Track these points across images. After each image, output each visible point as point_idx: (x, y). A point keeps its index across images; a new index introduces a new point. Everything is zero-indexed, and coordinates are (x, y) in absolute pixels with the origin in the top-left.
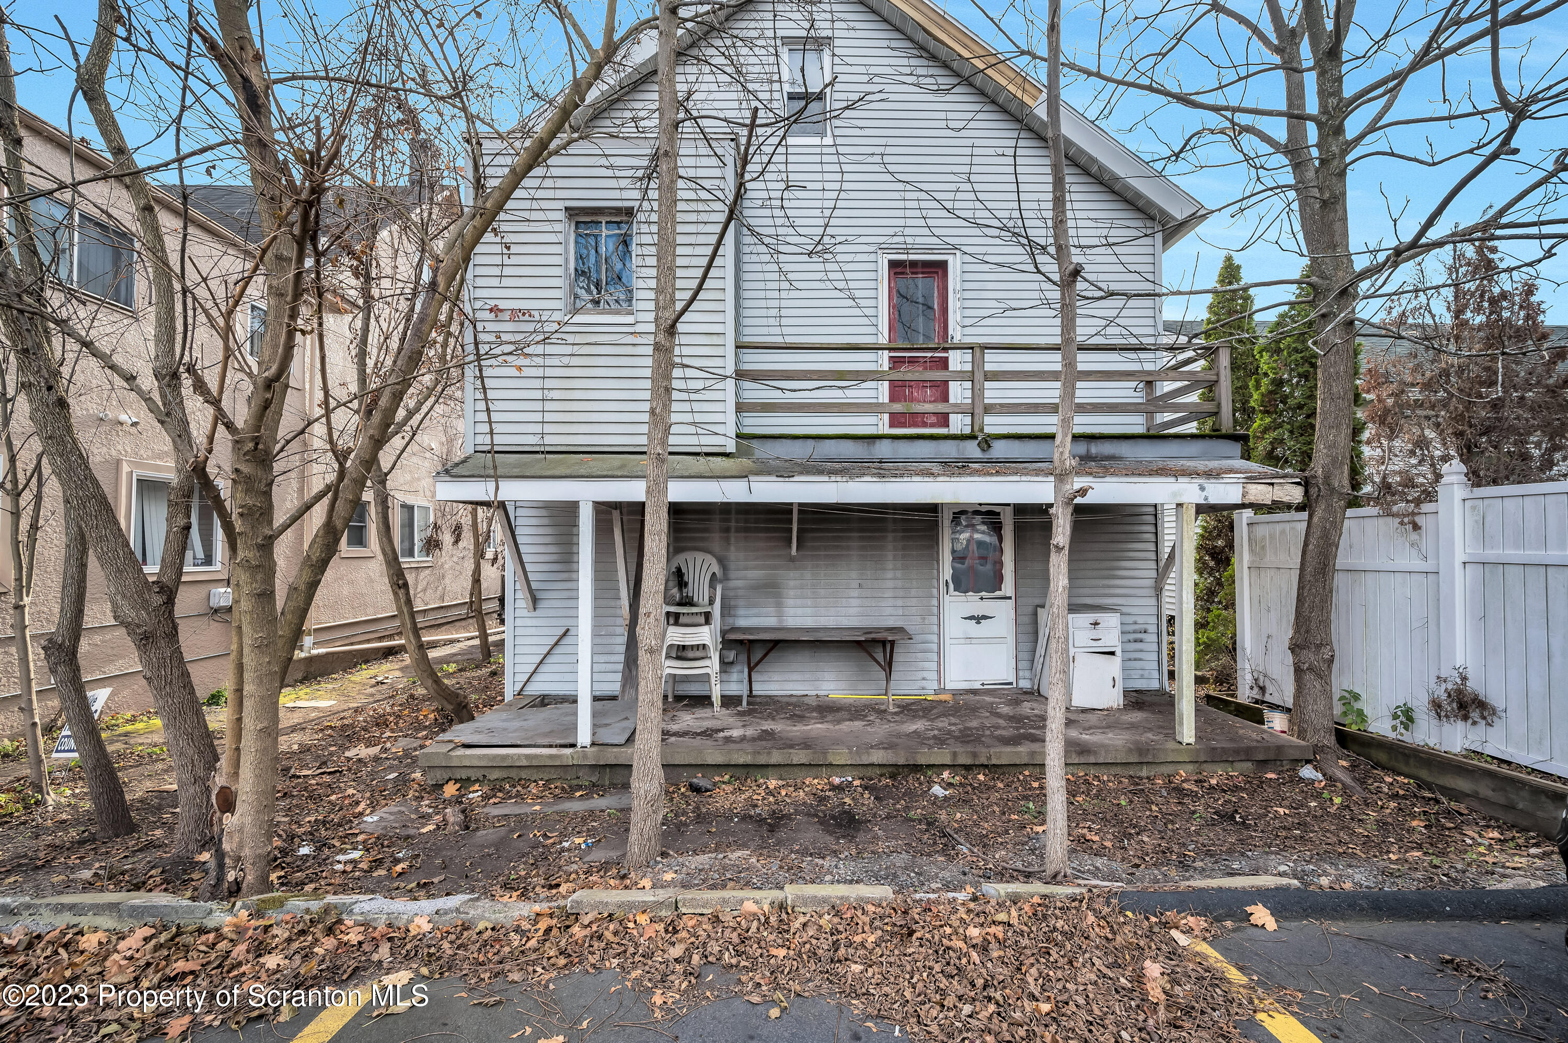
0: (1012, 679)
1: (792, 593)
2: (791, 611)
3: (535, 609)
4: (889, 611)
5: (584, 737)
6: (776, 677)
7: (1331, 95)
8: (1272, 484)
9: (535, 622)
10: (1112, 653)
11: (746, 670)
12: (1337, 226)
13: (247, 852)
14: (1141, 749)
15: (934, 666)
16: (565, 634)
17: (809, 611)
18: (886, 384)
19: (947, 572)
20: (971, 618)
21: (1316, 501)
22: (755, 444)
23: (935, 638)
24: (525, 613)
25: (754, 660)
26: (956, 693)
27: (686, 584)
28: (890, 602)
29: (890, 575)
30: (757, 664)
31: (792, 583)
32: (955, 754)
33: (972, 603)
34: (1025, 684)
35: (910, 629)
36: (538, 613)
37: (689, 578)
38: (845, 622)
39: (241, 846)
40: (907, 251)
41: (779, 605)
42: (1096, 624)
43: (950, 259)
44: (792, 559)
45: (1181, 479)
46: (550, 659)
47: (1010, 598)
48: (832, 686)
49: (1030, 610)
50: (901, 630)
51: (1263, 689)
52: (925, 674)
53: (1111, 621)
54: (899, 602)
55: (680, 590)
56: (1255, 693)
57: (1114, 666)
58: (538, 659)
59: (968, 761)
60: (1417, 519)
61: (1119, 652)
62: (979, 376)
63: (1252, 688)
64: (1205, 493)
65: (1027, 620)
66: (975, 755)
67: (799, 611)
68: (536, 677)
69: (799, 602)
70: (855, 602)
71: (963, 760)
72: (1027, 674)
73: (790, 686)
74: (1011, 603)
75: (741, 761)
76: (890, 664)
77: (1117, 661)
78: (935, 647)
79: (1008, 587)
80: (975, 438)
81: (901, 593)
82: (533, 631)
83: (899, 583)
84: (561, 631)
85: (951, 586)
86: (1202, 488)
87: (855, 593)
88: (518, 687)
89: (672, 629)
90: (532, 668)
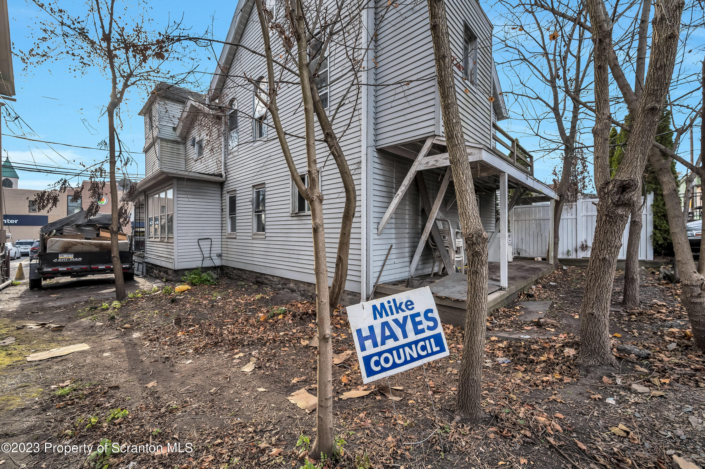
21: (562, 200)
24: (376, 237)
36: (382, 236)
68: (382, 274)
82: (379, 247)
88: (375, 281)
89: (457, 240)
90: (380, 269)
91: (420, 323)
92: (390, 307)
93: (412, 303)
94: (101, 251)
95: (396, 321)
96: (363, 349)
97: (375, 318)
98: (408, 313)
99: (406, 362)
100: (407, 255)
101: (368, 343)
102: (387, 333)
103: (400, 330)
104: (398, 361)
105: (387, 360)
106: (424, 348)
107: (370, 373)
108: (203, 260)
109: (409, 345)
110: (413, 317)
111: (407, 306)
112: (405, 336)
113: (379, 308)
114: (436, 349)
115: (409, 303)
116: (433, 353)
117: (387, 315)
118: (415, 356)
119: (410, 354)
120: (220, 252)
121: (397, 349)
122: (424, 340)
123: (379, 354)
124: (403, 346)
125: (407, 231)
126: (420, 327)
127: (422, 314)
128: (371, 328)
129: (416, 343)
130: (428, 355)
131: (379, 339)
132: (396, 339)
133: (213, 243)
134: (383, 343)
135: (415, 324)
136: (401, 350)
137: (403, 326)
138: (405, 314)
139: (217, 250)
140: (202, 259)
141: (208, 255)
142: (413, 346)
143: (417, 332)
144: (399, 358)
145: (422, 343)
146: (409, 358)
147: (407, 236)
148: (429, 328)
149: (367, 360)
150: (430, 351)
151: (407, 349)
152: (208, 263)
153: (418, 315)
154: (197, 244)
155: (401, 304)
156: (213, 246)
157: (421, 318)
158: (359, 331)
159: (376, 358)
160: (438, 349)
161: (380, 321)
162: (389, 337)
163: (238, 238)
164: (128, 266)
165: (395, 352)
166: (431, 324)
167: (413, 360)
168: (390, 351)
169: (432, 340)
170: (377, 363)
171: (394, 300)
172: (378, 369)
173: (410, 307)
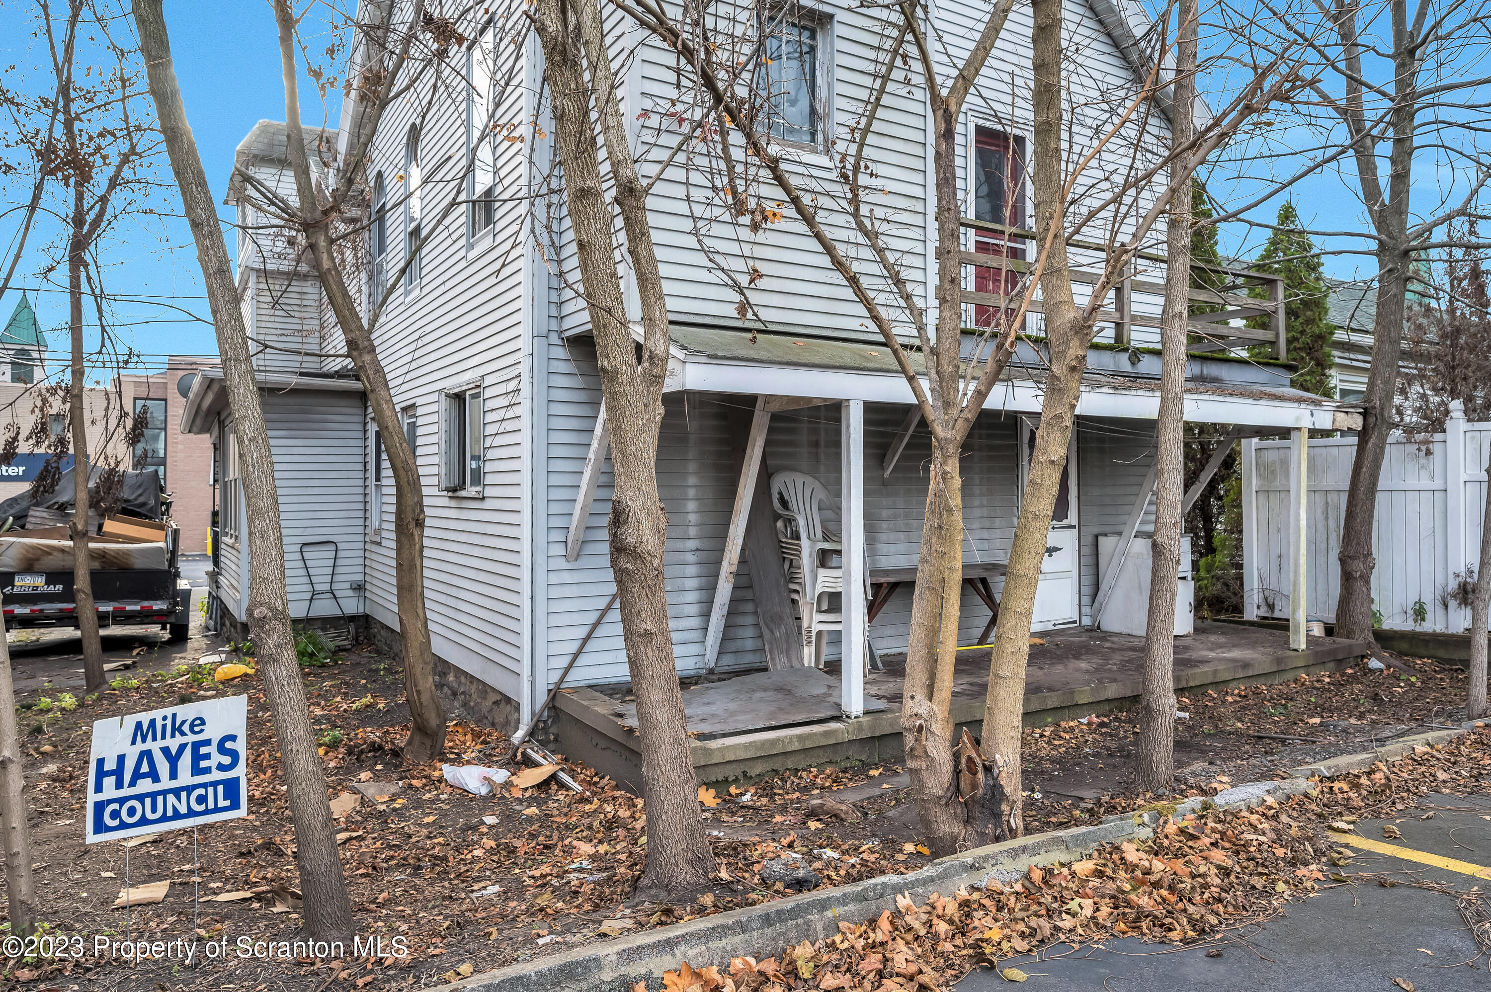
0: (1076, 617)
3: (577, 557)
8: (1347, 413)
9: (576, 577)
10: (1186, 578)
17: (901, 547)
21: (1373, 428)
24: (562, 564)
31: (885, 514)
34: (1086, 622)
36: (583, 562)
43: (1028, 136)
45: (1301, 405)
47: (1074, 527)
49: (1090, 539)
50: (993, 567)
51: (1271, 607)
54: (985, 534)
56: (1263, 612)
58: (582, 633)
63: (1258, 607)
64: (1313, 419)
65: (1088, 550)
67: (892, 548)
68: (582, 660)
69: (892, 536)
72: (1089, 610)
74: (1075, 531)
77: (1189, 586)
79: (1073, 517)
80: (1127, 350)
81: (986, 523)
82: (573, 591)
83: (985, 512)
86: (1312, 415)
88: (555, 677)
89: (822, 572)
90: (574, 647)
91: (207, 756)
92: (164, 727)
93: (203, 722)
94: (103, 568)
95: (166, 751)
96: (99, 789)
97: (134, 742)
98: (191, 738)
99: (164, 819)
100: (693, 609)
101: (109, 782)
102: (145, 768)
103: (167, 765)
104: (150, 816)
105: (132, 812)
106: (201, 799)
107: (100, 827)
108: (311, 599)
109: (176, 792)
110: (196, 745)
111: (192, 725)
112: (173, 775)
113: (145, 727)
114: (222, 803)
115: (198, 722)
116: (217, 810)
117: (154, 739)
118: (183, 810)
119: (174, 806)
120: (360, 577)
121: (153, 795)
122: (205, 786)
123: (122, 801)
124: (164, 793)
125: (692, 544)
126: (203, 764)
127: (215, 744)
128: (121, 759)
129: (189, 789)
130: (206, 812)
131: (127, 777)
132: (156, 779)
133: (341, 554)
134: (133, 784)
135: (197, 758)
136: (160, 799)
137: (173, 760)
138: (184, 740)
139: (350, 572)
140: (308, 596)
141: (327, 587)
142: (184, 795)
143: (197, 771)
144: (154, 810)
145: (201, 791)
146: (170, 813)
147: (691, 557)
148: (221, 767)
149: (100, 807)
150: (211, 806)
151: (171, 798)
152: (325, 608)
153: (208, 742)
154: (298, 556)
155: (184, 722)
156: (339, 562)
157: (212, 749)
158: (101, 762)
159: (115, 806)
160: (227, 803)
161: (140, 747)
162: (145, 775)
163: (384, 543)
164: (165, 607)
165: (148, 801)
166: (227, 760)
167: (177, 816)
168: (141, 798)
169: (220, 788)
170: (115, 815)
171: (174, 716)
172: (116, 823)
173: (197, 729)
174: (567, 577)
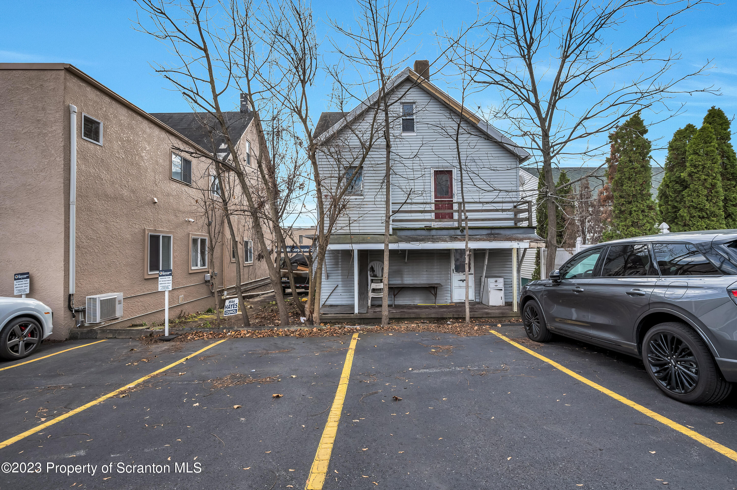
0: (473, 299)
1: (406, 273)
2: (406, 279)
3: (328, 279)
4: (436, 278)
5: (356, 311)
6: (401, 299)
7: (546, 145)
8: (537, 243)
9: (328, 283)
10: (501, 290)
11: (393, 296)
12: (550, 178)
13: (317, 321)
14: (502, 313)
15: (450, 295)
16: (337, 287)
17: (411, 279)
18: (434, 214)
19: (453, 267)
20: (461, 280)
21: (548, 247)
22: (397, 231)
23: (450, 287)
24: (325, 280)
25: (395, 293)
26: (456, 303)
27: (374, 271)
28: (436, 276)
29: (436, 267)
30: (396, 295)
31: (406, 270)
32: (453, 315)
33: (461, 276)
34: (478, 300)
35: (442, 284)
36: (328, 280)
37: (375, 269)
38: (422, 282)
39: (316, 320)
40: (439, 168)
41: (402, 277)
42: (496, 281)
43: (453, 170)
44: (406, 263)
45: (512, 242)
46: (332, 294)
47: (473, 274)
48: (418, 301)
49: (479, 278)
50: (439, 284)
52: (447, 298)
53: (501, 280)
54: (439, 276)
55: (373, 273)
57: (502, 294)
58: (329, 294)
59: (457, 317)
60: (572, 252)
61: (503, 289)
62: (460, 211)
64: (519, 245)
65: (478, 281)
66: (459, 315)
67: (408, 279)
68: (328, 300)
69: (408, 276)
70: (425, 276)
71: (455, 316)
72: (478, 297)
73: (406, 302)
74: (473, 276)
75: (397, 317)
76: (436, 294)
77: (503, 292)
78: (450, 289)
79: (472, 271)
80: (459, 229)
81: (439, 273)
82: (327, 286)
83: (439, 270)
84: (336, 286)
85: (455, 271)
86: (518, 244)
87: (425, 273)
88: (323, 303)
89: (372, 284)
90: (327, 297)
174: (326, 283)
